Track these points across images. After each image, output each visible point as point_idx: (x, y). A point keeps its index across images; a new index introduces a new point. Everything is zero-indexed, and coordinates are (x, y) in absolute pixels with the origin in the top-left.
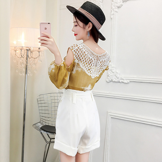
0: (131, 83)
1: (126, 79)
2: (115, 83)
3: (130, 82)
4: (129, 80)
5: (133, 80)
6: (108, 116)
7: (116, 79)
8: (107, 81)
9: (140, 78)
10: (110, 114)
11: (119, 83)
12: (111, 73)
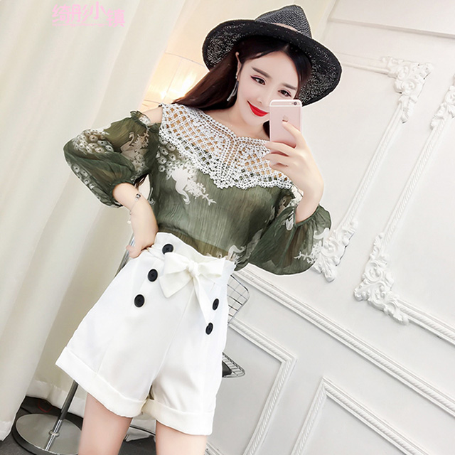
0: (412, 325)
1: (402, 310)
2: (371, 308)
3: (411, 322)
4: (409, 314)
5: (421, 320)
6: (320, 389)
7: (378, 299)
8: (354, 295)
9: (440, 323)
10: (326, 384)
11: (380, 314)
12: (371, 275)
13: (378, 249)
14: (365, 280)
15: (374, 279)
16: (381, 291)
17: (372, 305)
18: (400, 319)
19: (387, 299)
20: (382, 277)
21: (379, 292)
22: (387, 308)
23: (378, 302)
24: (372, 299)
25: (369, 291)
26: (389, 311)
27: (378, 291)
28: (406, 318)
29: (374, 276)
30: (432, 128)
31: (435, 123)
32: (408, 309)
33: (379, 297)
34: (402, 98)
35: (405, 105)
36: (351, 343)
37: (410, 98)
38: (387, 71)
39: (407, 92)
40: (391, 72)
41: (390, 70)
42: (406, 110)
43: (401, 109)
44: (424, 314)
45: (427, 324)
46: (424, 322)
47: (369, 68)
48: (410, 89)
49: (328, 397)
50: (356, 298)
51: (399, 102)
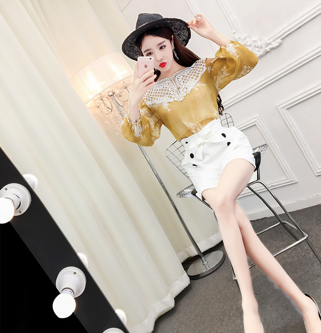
0: (285, 40)
1: (274, 41)
3: (282, 39)
4: (278, 38)
5: (286, 33)
6: (280, 111)
10: (280, 106)
11: (268, 54)
17: (261, 57)
18: (277, 44)
19: (263, 46)
21: (258, 49)
23: (261, 53)
24: (258, 54)
26: (270, 49)
28: (279, 40)
32: (276, 37)
44: (284, 29)
45: (289, 30)
49: (287, 109)
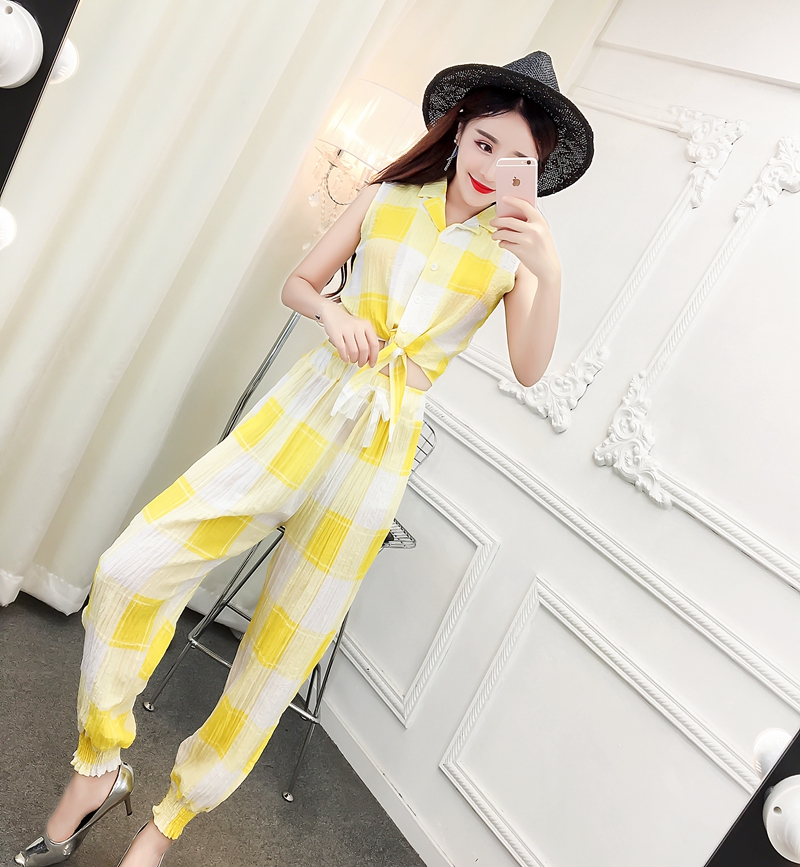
0: (675, 510)
2: (617, 481)
3: (674, 505)
4: (673, 493)
5: (689, 504)
7: (628, 466)
8: (593, 457)
9: (717, 510)
10: (540, 586)
11: (631, 489)
12: (622, 430)
13: (636, 392)
14: (612, 435)
15: (625, 434)
16: (634, 454)
17: (618, 474)
18: (659, 499)
19: (642, 467)
20: (637, 434)
21: (632, 456)
22: (641, 481)
23: (628, 471)
24: (620, 465)
25: (616, 453)
26: (643, 487)
27: (630, 454)
28: (668, 498)
29: (626, 430)
30: (736, 219)
31: (740, 213)
32: (671, 485)
33: (630, 463)
34: (696, 171)
35: (698, 181)
36: (581, 528)
37: (707, 172)
38: (676, 128)
39: (703, 162)
40: (682, 131)
41: (681, 127)
42: (699, 189)
43: (692, 186)
44: (696, 495)
46: (694, 507)
47: (649, 121)
48: (709, 157)
50: (596, 463)
51: (691, 177)
